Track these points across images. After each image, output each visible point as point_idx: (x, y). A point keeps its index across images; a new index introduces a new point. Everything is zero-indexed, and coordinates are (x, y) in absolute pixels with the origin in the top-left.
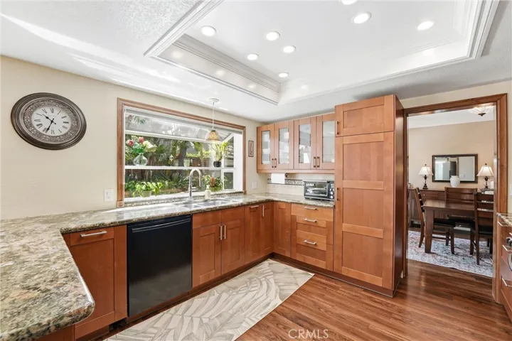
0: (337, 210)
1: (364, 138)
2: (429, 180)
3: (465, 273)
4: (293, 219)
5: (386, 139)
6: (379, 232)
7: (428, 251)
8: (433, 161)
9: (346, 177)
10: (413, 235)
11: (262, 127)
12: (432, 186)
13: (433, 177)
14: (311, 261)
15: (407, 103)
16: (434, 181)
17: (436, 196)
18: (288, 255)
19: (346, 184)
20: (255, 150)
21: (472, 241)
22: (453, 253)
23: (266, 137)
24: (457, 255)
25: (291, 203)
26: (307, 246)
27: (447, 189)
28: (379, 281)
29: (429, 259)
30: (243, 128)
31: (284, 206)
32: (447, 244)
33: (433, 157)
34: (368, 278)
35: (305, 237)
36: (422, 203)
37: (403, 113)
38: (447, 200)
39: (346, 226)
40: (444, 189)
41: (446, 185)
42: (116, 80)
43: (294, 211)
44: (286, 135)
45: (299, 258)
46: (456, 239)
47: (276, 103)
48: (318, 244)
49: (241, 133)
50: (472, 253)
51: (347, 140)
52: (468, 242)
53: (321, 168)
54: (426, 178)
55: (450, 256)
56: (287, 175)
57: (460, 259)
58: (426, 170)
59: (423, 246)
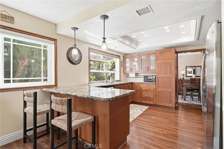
0: (157, 84)
1: (166, 61)
2: (185, 76)
3: (196, 104)
4: (141, 88)
5: (172, 61)
6: (170, 90)
7: (185, 100)
8: (186, 69)
9: (159, 73)
10: (180, 96)
11: (125, 56)
12: (185, 78)
13: (186, 75)
14: (147, 102)
15: (178, 50)
16: (186, 76)
17: (187, 81)
18: (139, 101)
19: (160, 76)
20: (123, 64)
21: (199, 97)
22: (193, 100)
23: (127, 60)
24: (194, 101)
25: (140, 83)
26: (146, 97)
27: (191, 79)
28: (170, 105)
29: (185, 102)
30: (119, 56)
31: (137, 84)
32: (191, 98)
33: (186, 67)
34: (167, 105)
35: (145, 94)
36: (182, 84)
37: (177, 53)
38: (191, 83)
39: (160, 89)
40: (190, 79)
41: (191, 77)
42: (90, 42)
43: (141, 86)
44: (136, 59)
45: (143, 102)
46: (194, 97)
47: (135, 49)
48: (150, 96)
49: (119, 58)
50: (199, 100)
51: (160, 62)
52: (198, 97)
53: (150, 71)
54: (183, 75)
55: (192, 101)
56: (136, 74)
57: (195, 101)
58: (184, 72)
59: (183, 99)
